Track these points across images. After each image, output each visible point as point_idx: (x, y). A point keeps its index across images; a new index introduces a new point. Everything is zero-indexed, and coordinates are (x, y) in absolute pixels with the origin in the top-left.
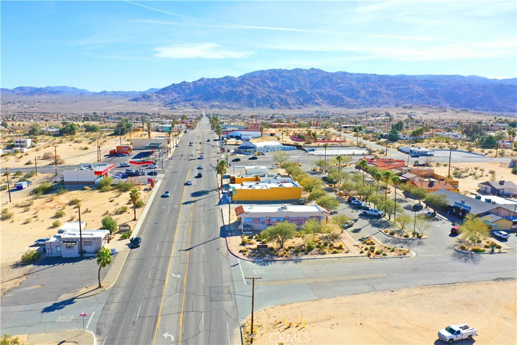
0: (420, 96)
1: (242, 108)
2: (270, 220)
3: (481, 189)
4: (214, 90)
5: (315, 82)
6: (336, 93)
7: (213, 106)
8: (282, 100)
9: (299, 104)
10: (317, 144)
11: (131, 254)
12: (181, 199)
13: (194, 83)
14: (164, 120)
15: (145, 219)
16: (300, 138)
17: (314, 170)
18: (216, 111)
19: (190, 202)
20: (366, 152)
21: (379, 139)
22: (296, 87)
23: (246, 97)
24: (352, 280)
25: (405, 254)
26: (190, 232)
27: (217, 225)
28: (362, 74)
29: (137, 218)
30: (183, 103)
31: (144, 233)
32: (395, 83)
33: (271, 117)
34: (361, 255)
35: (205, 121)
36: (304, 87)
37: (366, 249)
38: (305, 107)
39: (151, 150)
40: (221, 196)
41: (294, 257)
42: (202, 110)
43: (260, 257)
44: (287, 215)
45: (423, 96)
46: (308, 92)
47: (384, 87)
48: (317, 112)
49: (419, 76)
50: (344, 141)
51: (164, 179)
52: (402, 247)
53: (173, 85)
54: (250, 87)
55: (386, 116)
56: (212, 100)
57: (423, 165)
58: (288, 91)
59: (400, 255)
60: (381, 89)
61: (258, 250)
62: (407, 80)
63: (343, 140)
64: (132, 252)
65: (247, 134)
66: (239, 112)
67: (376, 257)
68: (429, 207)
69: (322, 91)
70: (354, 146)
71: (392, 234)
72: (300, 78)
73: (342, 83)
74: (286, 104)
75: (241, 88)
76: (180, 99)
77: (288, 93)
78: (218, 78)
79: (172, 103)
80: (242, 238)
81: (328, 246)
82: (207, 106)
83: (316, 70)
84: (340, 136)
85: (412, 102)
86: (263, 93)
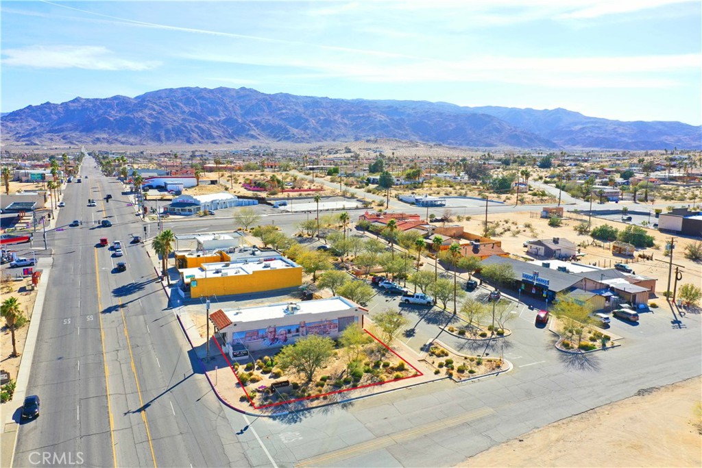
0: (384, 127)
1: (144, 143)
2: (275, 331)
3: (530, 250)
4: (97, 116)
5: (248, 106)
6: (278, 122)
7: (98, 139)
8: (203, 131)
9: (228, 136)
10: (285, 195)
11: (24, 438)
12: (96, 302)
13: (65, 105)
14: (20, 162)
15: (35, 352)
16: (258, 186)
17: (300, 236)
18: (103, 147)
19: (115, 308)
20: (360, 205)
21: (367, 185)
22: (221, 113)
23: (149, 126)
24: (450, 429)
25: (499, 367)
26: (134, 370)
27: (181, 349)
28: (309, 97)
29: (17, 352)
30: (49, 135)
31: (40, 381)
32: (353, 109)
33: (191, 156)
34: (437, 377)
35: (89, 162)
36: (233, 113)
37: (441, 366)
38: (237, 141)
39: (16, 215)
40: (169, 290)
41: (338, 398)
42: (80, 145)
43: (281, 406)
44: (302, 320)
45: (388, 126)
46: (240, 121)
47: (339, 115)
48: (254, 147)
49: (379, 101)
50: (322, 189)
51: (53, 266)
52: (487, 354)
53: (30, 107)
54: (154, 113)
55: (347, 152)
56: (95, 131)
57: (442, 220)
58: (211, 119)
59: (493, 369)
60: (336, 118)
61: (272, 392)
62: (365, 106)
63: (319, 188)
64: (25, 432)
65: (176, 182)
66: (141, 148)
67: (463, 379)
68: (486, 283)
69: (259, 119)
70: (338, 196)
71: (462, 333)
72: (227, 100)
73: (285, 108)
74: (209, 137)
75: (141, 114)
76: (42, 130)
77: (212, 122)
78: (103, 98)
79: (29, 135)
80: (235, 370)
81: (381, 367)
82: (89, 139)
83: (248, 89)
84: (312, 182)
85: (375, 135)
86: (175, 121)
